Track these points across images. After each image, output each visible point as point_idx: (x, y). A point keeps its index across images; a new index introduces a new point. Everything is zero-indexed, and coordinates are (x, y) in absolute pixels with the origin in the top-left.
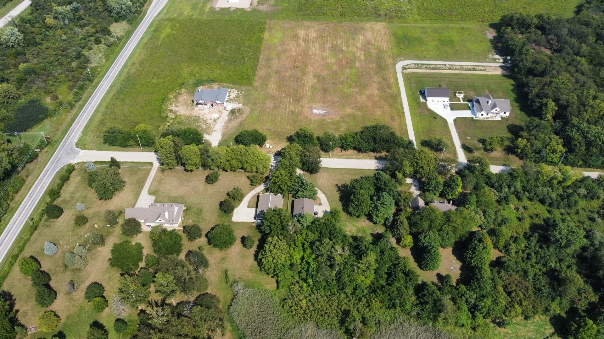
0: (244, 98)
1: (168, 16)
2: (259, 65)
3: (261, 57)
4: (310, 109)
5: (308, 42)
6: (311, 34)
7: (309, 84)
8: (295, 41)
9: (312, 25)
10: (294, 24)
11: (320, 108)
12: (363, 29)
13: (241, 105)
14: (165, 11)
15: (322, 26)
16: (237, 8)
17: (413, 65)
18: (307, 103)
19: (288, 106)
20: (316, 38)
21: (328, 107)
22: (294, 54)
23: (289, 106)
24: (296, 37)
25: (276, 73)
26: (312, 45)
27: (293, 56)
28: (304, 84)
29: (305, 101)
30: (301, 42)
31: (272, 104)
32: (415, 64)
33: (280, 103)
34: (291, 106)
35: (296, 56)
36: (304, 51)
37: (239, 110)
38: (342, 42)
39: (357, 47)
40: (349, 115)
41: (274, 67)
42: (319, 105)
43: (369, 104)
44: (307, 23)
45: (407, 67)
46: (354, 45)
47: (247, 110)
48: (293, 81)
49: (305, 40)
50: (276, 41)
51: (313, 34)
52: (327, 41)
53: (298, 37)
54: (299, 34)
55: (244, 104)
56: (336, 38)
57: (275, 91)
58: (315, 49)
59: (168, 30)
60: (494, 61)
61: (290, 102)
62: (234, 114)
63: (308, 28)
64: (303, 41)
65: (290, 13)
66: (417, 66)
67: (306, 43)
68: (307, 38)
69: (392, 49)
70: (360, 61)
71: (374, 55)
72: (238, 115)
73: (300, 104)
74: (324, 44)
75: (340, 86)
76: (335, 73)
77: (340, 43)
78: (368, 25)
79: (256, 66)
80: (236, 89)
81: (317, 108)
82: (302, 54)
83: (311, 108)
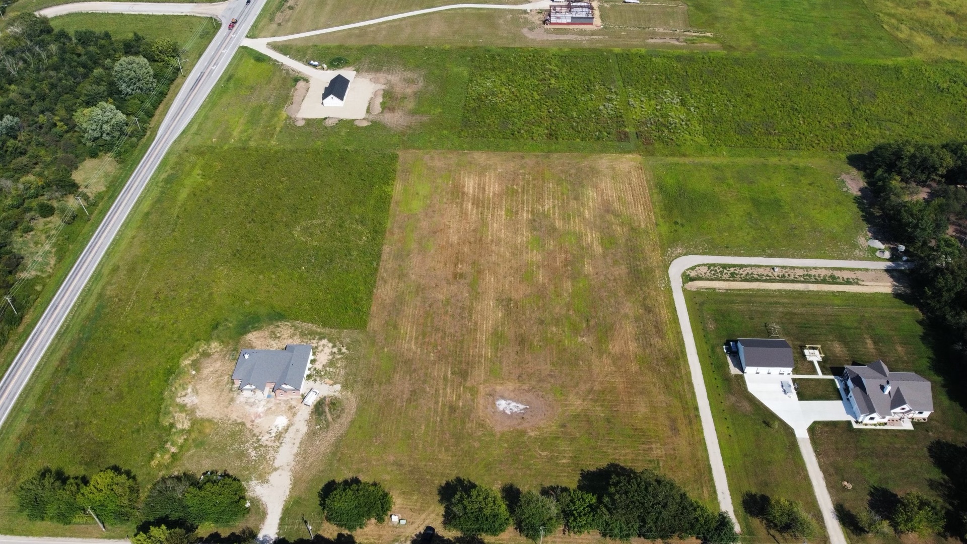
0: (346, 367)
1: (199, 141)
2: (382, 272)
3: (386, 249)
4: (491, 399)
5: (483, 206)
6: (490, 186)
7: (487, 326)
8: (457, 203)
9: (491, 162)
10: (453, 158)
11: (512, 395)
12: (594, 172)
13: (338, 387)
14: (195, 127)
15: (511, 166)
16: (341, 121)
17: (704, 270)
18: (485, 381)
19: (441, 392)
20: (499, 196)
21: (528, 391)
22: (455, 239)
23: (444, 389)
24: (457, 193)
25: (417, 292)
26: (493, 215)
27: (452, 245)
28: (476, 323)
29: (479, 374)
30: (470, 206)
31: (407, 385)
32: (709, 266)
33: (424, 382)
34: (449, 391)
35: (459, 244)
36: (475, 231)
37: (334, 404)
38: (554, 207)
39: (584, 218)
40: (578, 415)
41: (414, 277)
42: (511, 386)
43: (619, 382)
44: (480, 157)
45: (693, 274)
46: (581, 215)
47: (351, 402)
48: (453, 316)
49: (477, 203)
50: (416, 206)
51: (493, 187)
52: (523, 203)
53: (463, 193)
54: (464, 187)
55: (345, 386)
56: (540, 198)
57: (413, 347)
58: (497, 226)
59: (195, 178)
60: (872, 254)
61: (445, 378)
62: (323, 418)
63: (482, 171)
64: (473, 204)
65: (445, 132)
66: (716, 272)
67: (480, 209)
68: (481, 197)
69: (657, 224)
70: (593, 257)
71: (622, 241)
72: (330, 419)
73: (468, 384)
74: (517, 213)
75: (554, 329)
76: (541, 293)
77: (549, 210)
78: (604, 162)
79: (374, 272)
80: (330, 341)
81: (506, 395)
82: (472, 240)
83: (493, 396)
